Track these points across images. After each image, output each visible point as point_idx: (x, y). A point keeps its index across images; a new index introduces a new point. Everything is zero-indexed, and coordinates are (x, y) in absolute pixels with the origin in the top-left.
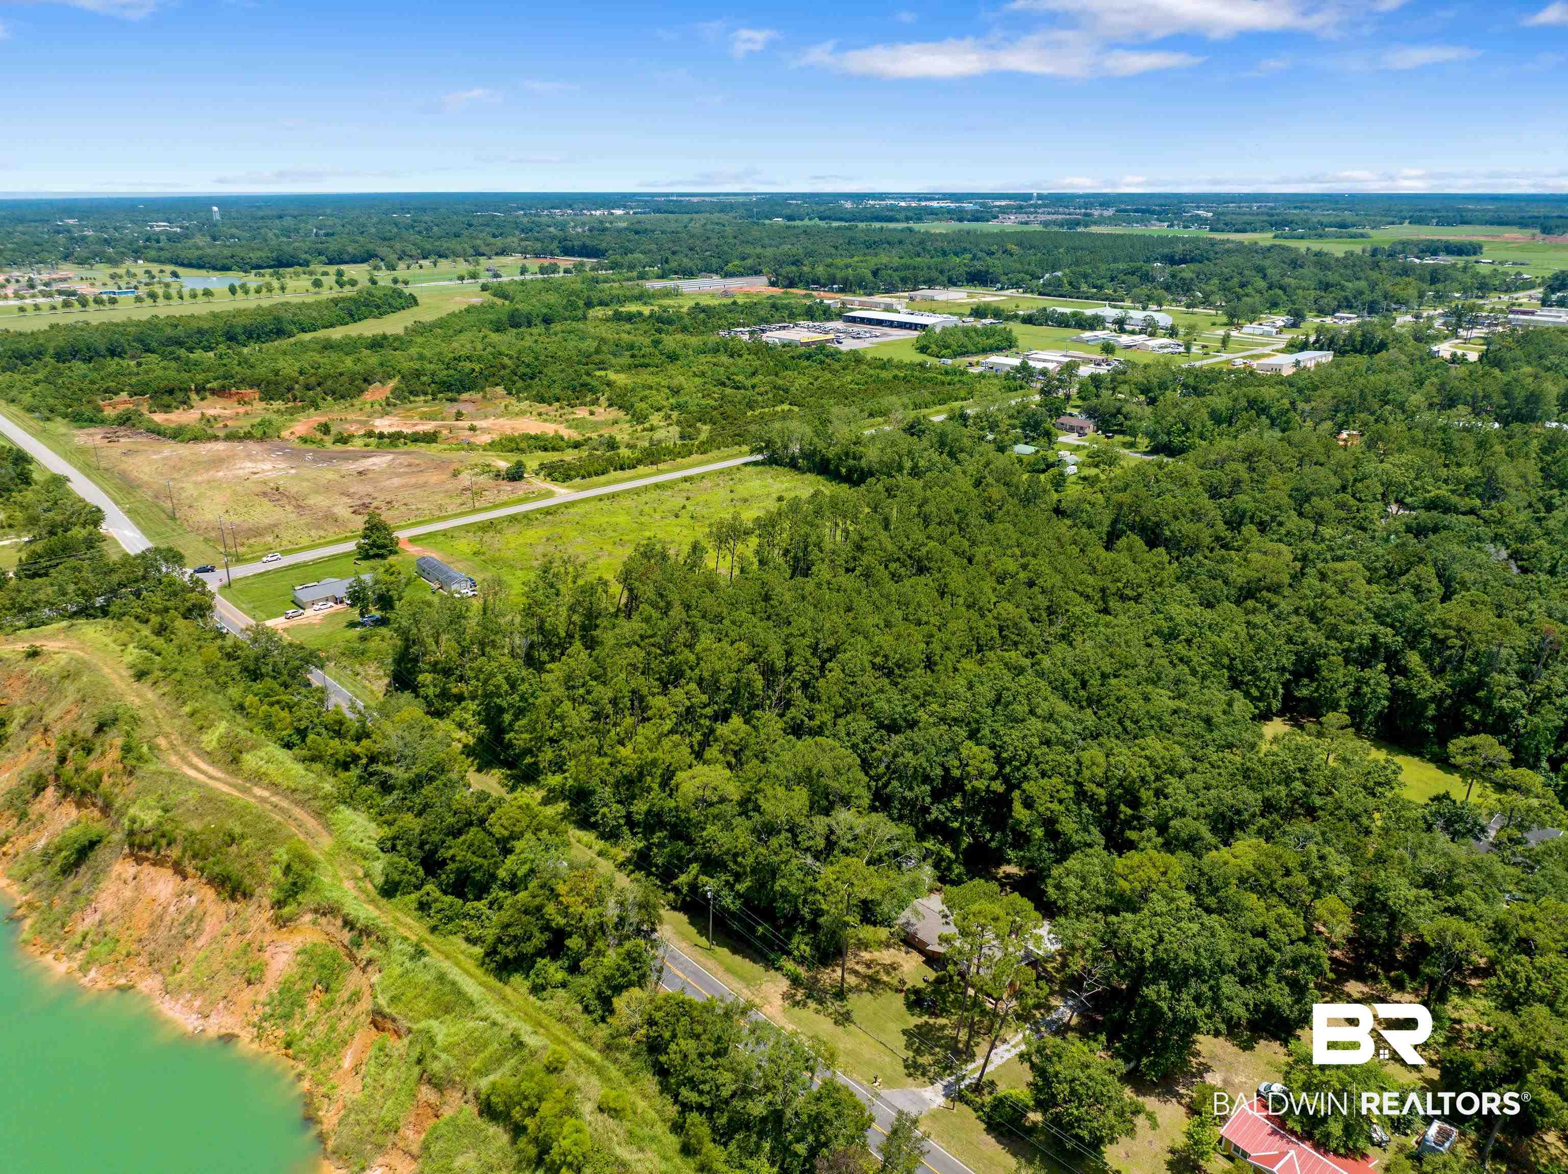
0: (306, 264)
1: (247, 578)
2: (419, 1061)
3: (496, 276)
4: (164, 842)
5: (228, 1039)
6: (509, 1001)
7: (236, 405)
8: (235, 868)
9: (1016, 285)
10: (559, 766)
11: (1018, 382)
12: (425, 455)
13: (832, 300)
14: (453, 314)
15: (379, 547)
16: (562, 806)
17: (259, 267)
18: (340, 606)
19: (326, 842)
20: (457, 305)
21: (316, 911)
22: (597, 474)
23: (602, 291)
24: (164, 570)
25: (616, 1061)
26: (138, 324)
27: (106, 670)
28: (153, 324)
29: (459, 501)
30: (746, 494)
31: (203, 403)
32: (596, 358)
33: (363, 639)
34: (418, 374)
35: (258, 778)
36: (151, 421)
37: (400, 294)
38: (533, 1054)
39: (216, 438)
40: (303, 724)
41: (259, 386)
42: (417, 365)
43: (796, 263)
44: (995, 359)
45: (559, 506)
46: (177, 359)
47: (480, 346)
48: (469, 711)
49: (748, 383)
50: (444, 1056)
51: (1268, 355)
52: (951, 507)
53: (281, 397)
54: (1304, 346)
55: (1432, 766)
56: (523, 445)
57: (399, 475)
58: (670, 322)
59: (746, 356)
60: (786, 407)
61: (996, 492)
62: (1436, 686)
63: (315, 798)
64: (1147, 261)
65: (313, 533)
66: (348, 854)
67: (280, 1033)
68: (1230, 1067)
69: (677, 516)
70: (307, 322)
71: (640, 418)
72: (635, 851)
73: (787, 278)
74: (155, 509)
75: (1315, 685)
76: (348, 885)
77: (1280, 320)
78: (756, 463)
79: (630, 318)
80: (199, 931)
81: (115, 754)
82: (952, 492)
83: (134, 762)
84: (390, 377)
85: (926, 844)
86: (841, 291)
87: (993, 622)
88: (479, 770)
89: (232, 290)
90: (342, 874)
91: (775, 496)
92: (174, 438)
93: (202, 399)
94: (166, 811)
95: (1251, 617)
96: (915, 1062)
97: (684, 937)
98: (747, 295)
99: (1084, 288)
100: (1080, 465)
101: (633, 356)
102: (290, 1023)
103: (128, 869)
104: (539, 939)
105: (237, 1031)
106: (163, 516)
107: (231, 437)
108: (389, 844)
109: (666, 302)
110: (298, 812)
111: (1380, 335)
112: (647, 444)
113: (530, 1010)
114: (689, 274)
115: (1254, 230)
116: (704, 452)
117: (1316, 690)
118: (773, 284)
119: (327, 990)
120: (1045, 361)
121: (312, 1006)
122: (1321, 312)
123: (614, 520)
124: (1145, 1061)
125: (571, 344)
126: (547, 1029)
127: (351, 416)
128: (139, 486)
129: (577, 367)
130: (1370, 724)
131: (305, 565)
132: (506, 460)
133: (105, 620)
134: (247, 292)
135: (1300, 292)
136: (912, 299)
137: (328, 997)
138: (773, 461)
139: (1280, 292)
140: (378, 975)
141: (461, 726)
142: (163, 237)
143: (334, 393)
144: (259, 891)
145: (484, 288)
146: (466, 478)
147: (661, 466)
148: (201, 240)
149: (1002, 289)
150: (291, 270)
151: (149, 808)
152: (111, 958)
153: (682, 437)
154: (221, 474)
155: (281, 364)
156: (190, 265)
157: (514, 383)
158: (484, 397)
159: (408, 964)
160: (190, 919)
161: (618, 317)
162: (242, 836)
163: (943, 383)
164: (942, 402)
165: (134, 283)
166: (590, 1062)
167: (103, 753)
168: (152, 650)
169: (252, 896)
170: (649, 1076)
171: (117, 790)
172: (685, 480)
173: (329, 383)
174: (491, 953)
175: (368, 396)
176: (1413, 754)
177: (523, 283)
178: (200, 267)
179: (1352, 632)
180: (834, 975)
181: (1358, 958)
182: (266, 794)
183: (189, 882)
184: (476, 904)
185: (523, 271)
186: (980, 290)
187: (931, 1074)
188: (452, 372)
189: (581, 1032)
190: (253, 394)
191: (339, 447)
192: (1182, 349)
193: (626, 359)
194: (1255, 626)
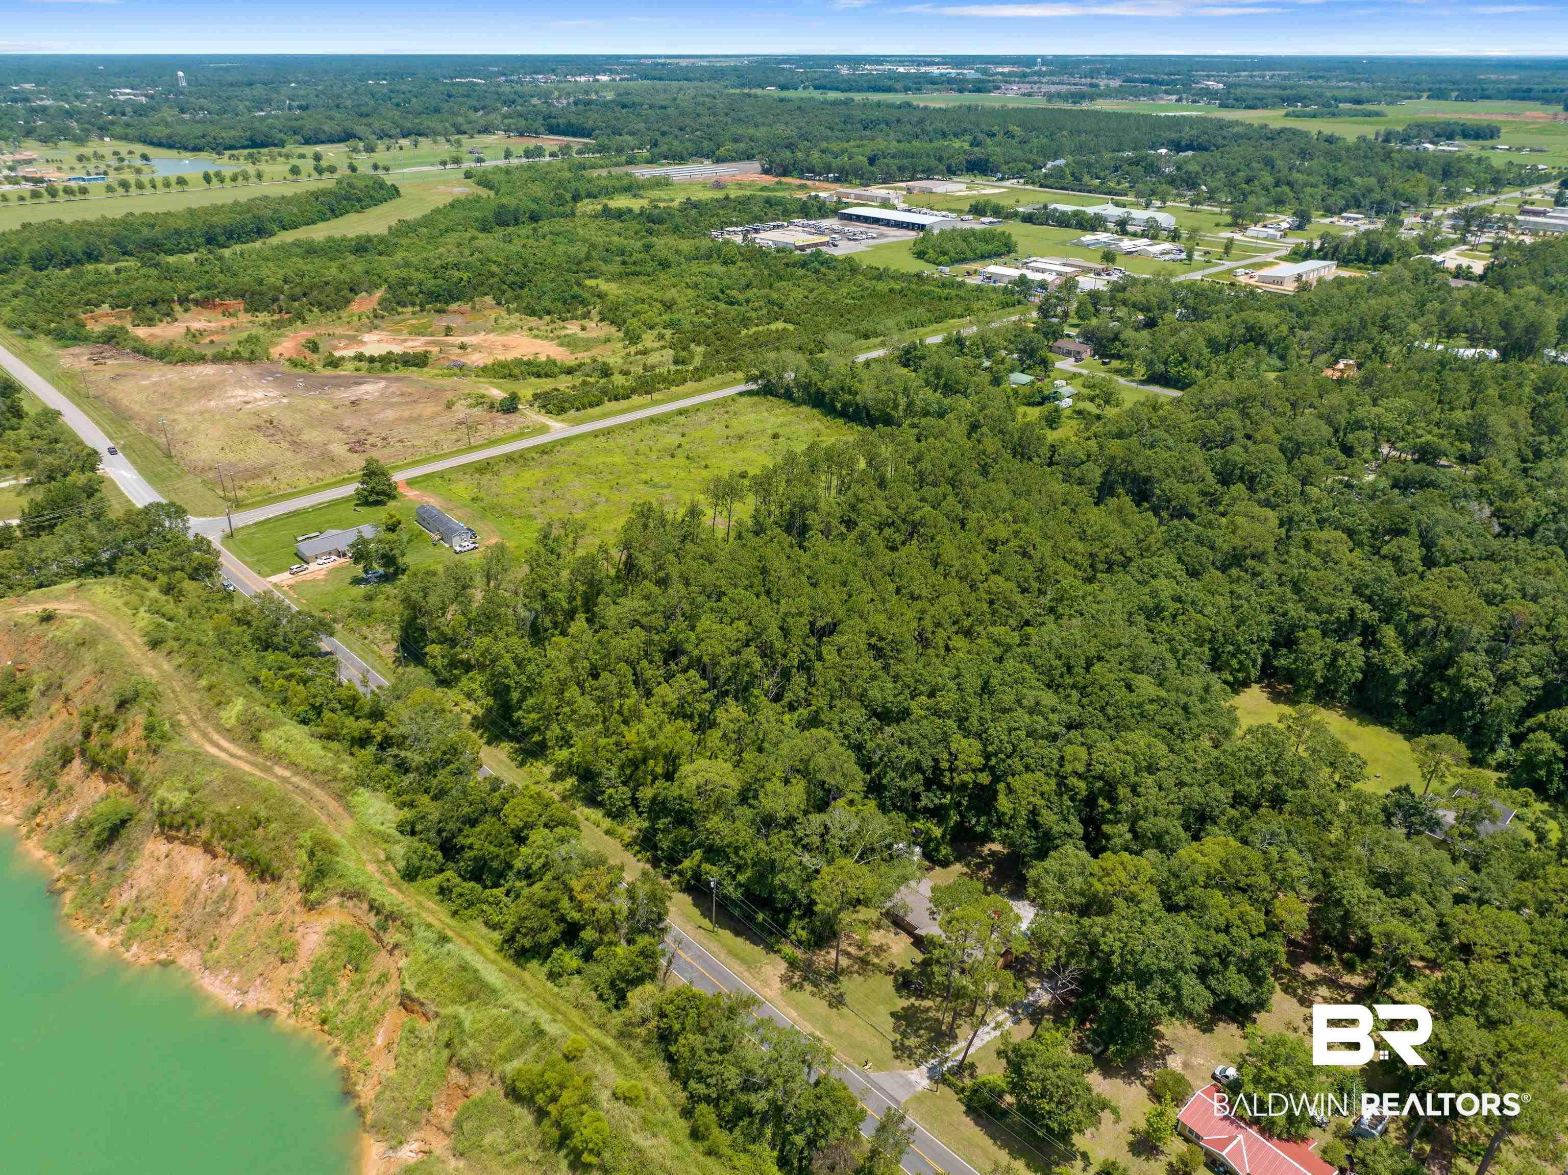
0: (282, 144)
1: (248, 527)
2: (448, 1045)
3: (480, 160)
4: (193, 823)
5: (267, 1014)
6: (528, 988)
7: (220, 317)
8: (263, 851)
9: (1018, 175)
10: (566, 741)
11: (1017, 296)
12: (417, 381)
13: (826, 192)
14: (437, 211)
15: (378, 494)
16: (570, 782)
17: (232, 147)
18: (342, 560)
19: (349, 825)
20: (440, 197)
21: (343, 895)
22: (591, 406)
23: (590, 181)
24: (167, 524)
25: (629, 1047)
26: (113, 223)
27: (120, 636)
28: (127, 222)
29: (454, 437)
30: (740, 430)
31: (187, 315)
32: (586, 265)
33: (369, 598)
34: (405, 283)
35: (278, 756)
36: (136, 339)
37: (382, 185)
38: (553, 1041)
39: (202, 359)
40: (318, 701)
41: (243, 296)
42: (404, 273)
43: (791, 146)
44: (993, 269)
45: (555, 443)
46: (157, 265)
47: (467, 252)
48: (475, 682)
49: (741, 297)
50: (471, 1043)
51: (1271, 264)
52: (945, 461)
53: (266, 308)
54: (1307, 255)
55: (1400, 737)
56: (516, 371)
57: (392, 405)
58: (660, 221)
59: (739, 264)
60: (780, 325)
61: (991, 444)
62: (1408, 663)
63: (335, 779)
64: (1153, 147)
65: (310, 474)
66: (370, 837)
67: (315, 1009)
68: (1190, 1050)
69: (673, 456)
70: (287, 220)
71: (633, 338)
72: (640, 830)
73: (781, 165)
74: (150, 446)
75: (1293, 656)
76: (371, 868)
77: (1286, 221)
78: (750, 393)
79: (620, 215)
80: (232, 909)
81: (138, 732)
82: (947, 444)
83: (158, 742)
84: (377, 286)
85: (916, 824)
86: (837, 180)
87: (985, 596)
88: (489, 743)
89: (207, 178)
90: (365, 857)
91: (770, 432)
92: (161, 359)
93: (186, 311)
94: (193, 792)
95: (1235, 587)
96: (902, 1044)
97: (689, 919)
98: (740, 186)
99: (1086, 179)
100: (1077, 397)
101: (624, 263)
102: (324, 1000)
103: (163, 847)
104: (554, 931)
105: (274, 1006)
106: (159, 453)
107: (219, 358)
108: (408, 828)
109: (656, 194)
110: (318, 793)
111: (1385, 245)
112: (640, 370)
113: (548, 996)
114: (679, 158)
115: (1265, 107)
116: (700, 380)
117: (1295, 661)
118: (766, 172)
119: (357, 969)
120: (1043, 271)
121: (344, 984)
122: (1329, 211)
123: (608, 460)
124: (1112, 1048)
125: (561, 249)
126: (564, 1015)
127: (339, 331)
128: (131, 418)
129: (569, 276)
130: (1344, 693)
131: (305, 511)
132: (499, 387)
133: (112, 579)
134: (222, 181)
135: (1308, 190)
136: (909, 191)
137: (357, 977)
138: (768, 391)
139: (1286, 189)
140: (405, 960)
141: (469, 696)
142: (128, 110)
143: (320, 304)
144: (286, 874)
145: (468, 175)
146: (461, 410)
147: (657, 396)
148: (168, 113)
149: (1002, 179)
150: (265, 151)
151: (177, 789)
152: (152, 933)
153: (676, 362)
154: (212, 403)
155: (265, 272)
156: (160, 145)
157: (504, 292)
158: (473, 308)
159: (432, 951)
160: (222, 898)
161: (607, 213)
162: (268, 820)
163: (940, 298)
164: (938, 320)
165: (103, 168)
166: (605, 1049)
167: (126, 730)
168: (163, 615)
169: (280, 878)
170: (660, 1063)
171: (142, 768)
172: (680, 412)
173: (315, 293)
174: (510, 940)
175: (354, 307)
176: (1383, 724)
177: (508, 172)
178: (171, 147)
179: (1331, 605)
180: (828, 957)
181: (1315, 939)
182: (287, 774)
183: (219, 861)
184: (495, 891)
185: (508, 155)
186: (980, 180)
187: (917, 1057)
188: (439, 281)
189: (596, 1018)
190: (236, 304)
191: (330, 371)
192: (1183, 256)
193: (615, 267)
194: (1239, 597)
